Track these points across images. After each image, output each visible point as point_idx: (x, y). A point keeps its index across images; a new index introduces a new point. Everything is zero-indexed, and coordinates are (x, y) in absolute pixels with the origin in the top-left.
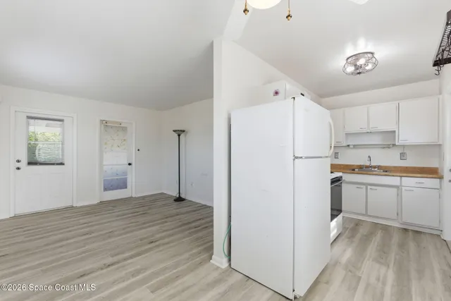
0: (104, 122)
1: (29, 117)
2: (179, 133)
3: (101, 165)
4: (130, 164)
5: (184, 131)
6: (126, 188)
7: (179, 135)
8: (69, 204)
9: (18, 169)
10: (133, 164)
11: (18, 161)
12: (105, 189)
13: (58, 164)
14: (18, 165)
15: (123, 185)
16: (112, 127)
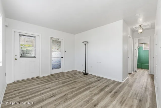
0: (52, 38)
1: (20, 35)
2: (85, 43)
3: (51, 58)
4: (62, 58)
5: (87, 42)
6: (61, 68)
7: (85, 44)
8: (38, 76)
9: (16, 59)
10: (64, 58)
11: (16, 56)
12: (53, 69)
13: (33, 57)
14: (16, 57)
15: (59, 67)
16: (55, 41)
